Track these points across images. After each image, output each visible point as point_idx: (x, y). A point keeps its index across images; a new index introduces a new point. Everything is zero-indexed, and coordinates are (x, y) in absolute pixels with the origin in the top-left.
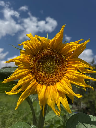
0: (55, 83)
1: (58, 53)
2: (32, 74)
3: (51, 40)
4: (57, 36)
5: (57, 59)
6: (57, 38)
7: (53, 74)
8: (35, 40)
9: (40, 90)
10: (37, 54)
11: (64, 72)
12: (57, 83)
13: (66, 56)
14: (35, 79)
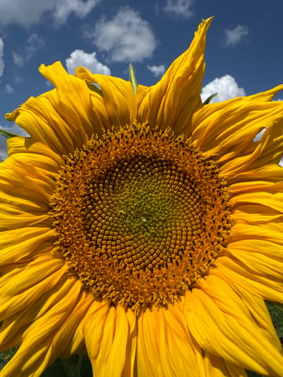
0: (180, 293)
1: (183, 146)
2: (59, 251)
3: (148, 88)
4: (176, 67)
5: (180, 172)
6: (177, 76)
7: (164, 247)
8: (78, 89)
9: (100, 340)
10: (87, 153)
11: (219, 234)
12: (188, 293)
13: (222, 159)
14: (78, 278)
